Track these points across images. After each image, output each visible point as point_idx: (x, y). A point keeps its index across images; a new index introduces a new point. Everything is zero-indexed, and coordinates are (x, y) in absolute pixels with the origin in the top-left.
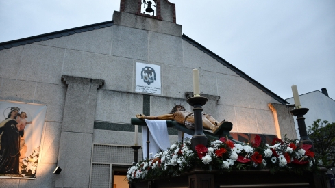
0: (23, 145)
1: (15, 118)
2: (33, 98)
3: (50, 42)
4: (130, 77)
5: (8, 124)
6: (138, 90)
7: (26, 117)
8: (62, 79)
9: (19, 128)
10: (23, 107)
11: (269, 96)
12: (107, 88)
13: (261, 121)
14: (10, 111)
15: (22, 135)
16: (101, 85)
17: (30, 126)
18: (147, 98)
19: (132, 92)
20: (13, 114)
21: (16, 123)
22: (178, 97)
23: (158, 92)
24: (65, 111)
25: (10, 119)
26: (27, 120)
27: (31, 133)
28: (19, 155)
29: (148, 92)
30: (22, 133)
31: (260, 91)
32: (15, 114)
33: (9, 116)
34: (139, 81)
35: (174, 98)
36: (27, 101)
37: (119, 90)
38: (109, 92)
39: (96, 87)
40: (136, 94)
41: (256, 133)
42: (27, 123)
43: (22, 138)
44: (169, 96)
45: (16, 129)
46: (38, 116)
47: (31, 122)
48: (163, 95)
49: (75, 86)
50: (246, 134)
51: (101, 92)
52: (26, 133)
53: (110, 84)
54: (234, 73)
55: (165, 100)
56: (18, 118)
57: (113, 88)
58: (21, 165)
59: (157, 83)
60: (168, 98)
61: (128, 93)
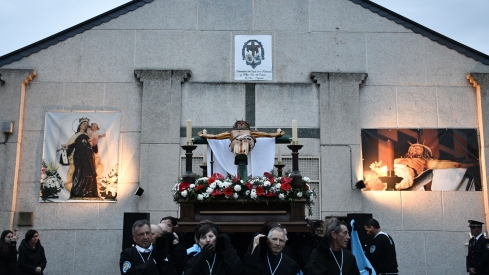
0: (99, 163)
1: (86, 131)
2: (104, 103)
3: (113, 23)
4: (227, 60)
5: (79, 139)
6: (238, 78)
7: (98, 129)
8: (136, 75)
9: (91, 143)
10: (94, 118)
11: (471, 61)
12: (195, 80)
13: (447, 106)
14: (79, 123)
15: (96, 152)
16: (186, 77)
17: (103, 139)
18: (250, 87)
19: (231, 81)
20: (83, 127)
21: (87, 138)
22: (299, 80)
23: (268, 78)
24: (143, 118)
25: (80, 133)
26: (100, 132)
27: (106, 149)
28: (95, 175)
29: (253, 78)
30: (95, 149)
31: (453, 52)
32: (85, 127)
33: (79, 130)
34: (240, 64)
35: (290, 84)
36: (97, 109)
37: (211, 80)
38: (199, 86)
39: (179, 81)
40: (235, 84)
41: (434, 126)
42: (100, 137)
43: (96, 155)
44: (284, 81)
45: (88, 144)
46: (111, 127)
47: (104, 135)
48: (275, 81)
49: (152, 83)
50: (415, 130)
51: (187, 86)
52: (100, 149)
53: (199, 75)
54: (401, 28)
55: (277, 87)
56: (89, 131)
57: (203, 79)
58: (99, 187)
59: (267, 64)
60: (281, 85)
61: (224, 83)
